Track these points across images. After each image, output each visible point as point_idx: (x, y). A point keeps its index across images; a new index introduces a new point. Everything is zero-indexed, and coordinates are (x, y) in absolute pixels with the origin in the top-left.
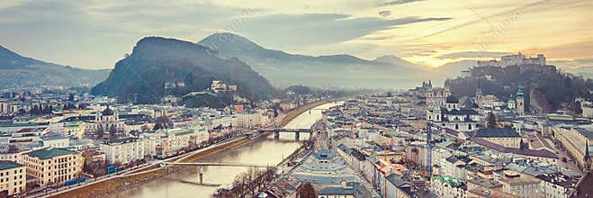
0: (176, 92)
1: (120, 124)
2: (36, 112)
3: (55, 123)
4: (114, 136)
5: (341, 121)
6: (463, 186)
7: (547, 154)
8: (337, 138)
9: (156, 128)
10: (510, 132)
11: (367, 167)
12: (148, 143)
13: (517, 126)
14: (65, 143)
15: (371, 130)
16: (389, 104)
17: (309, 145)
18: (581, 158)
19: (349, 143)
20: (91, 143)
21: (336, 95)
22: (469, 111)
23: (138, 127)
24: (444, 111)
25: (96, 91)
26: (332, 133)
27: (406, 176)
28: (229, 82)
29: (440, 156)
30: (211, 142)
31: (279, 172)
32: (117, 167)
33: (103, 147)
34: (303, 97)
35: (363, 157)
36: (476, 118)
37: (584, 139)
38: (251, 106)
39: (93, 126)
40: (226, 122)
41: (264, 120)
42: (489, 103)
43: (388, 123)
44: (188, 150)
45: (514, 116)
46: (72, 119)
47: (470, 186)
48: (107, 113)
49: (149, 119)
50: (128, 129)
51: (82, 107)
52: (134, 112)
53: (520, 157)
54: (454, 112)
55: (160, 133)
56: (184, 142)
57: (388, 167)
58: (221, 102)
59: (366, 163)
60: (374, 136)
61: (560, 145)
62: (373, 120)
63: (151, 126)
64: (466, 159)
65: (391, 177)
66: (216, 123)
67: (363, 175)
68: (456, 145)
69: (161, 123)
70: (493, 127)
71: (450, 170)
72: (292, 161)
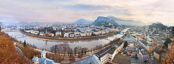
0: (103, 25)
1: (96, 29)
2: (86, 26)
3: (88, 28)
4: (95, 31)
5: (131, 31)
6: (152, 42)
7: (162, 36)
8: (130, 34)
9: (101, 30)
10: (158, 33)
11: (136, 39)
12: (100, 32)
13: (159, 32)
14: (89, 31)
15: (136, 33)
16: (139, 28)
17: (126, 35)
18: (166, 37)
19: (133, 35)
20: (92, 31)
21: (130, 27)
22: (152, 30)
23: (98, 30)
24: (148, 30)
25: (92, 24)
26: (129, 33)
27: (143, 40)
28: (112, 24)
29: (148, 37)
30: (109, 33)
31: (121, 39)
32: (96, 35)
33: (94, 32)
34: (124, 27)
35: (135, 37)
36: (153, 31)
37: (167, 34)
38: (115, 28)
39: (92, 29)
40: (111, 30)
41: (118, 30)
42: (155, 29)
43: (139, 32)
44: (105, 34)
45: (158, 31)
46: (90, 28)
47: (153, 42)
48: (94, 27)
49: (99, 29)
50: (97, 30)
51: (91, 26)
52: (97, 27)
53: (159, 37)
54: (150, 30)
55: (101, 31)
56: (105, 33)
57: (140, 39)
58: (111, 27)
59: (136, 38)
60: (137, 34)
61: (164, 35)
62: (136, 31)
63: (100, 30)
64: (152, 37)
65: (140, 41)
66: (110, 30)
67: (135, 40)
68: (150, 35)
69: (101, 29)
70: (155, 33)
71: (150, 39)
72: (123, 37)
